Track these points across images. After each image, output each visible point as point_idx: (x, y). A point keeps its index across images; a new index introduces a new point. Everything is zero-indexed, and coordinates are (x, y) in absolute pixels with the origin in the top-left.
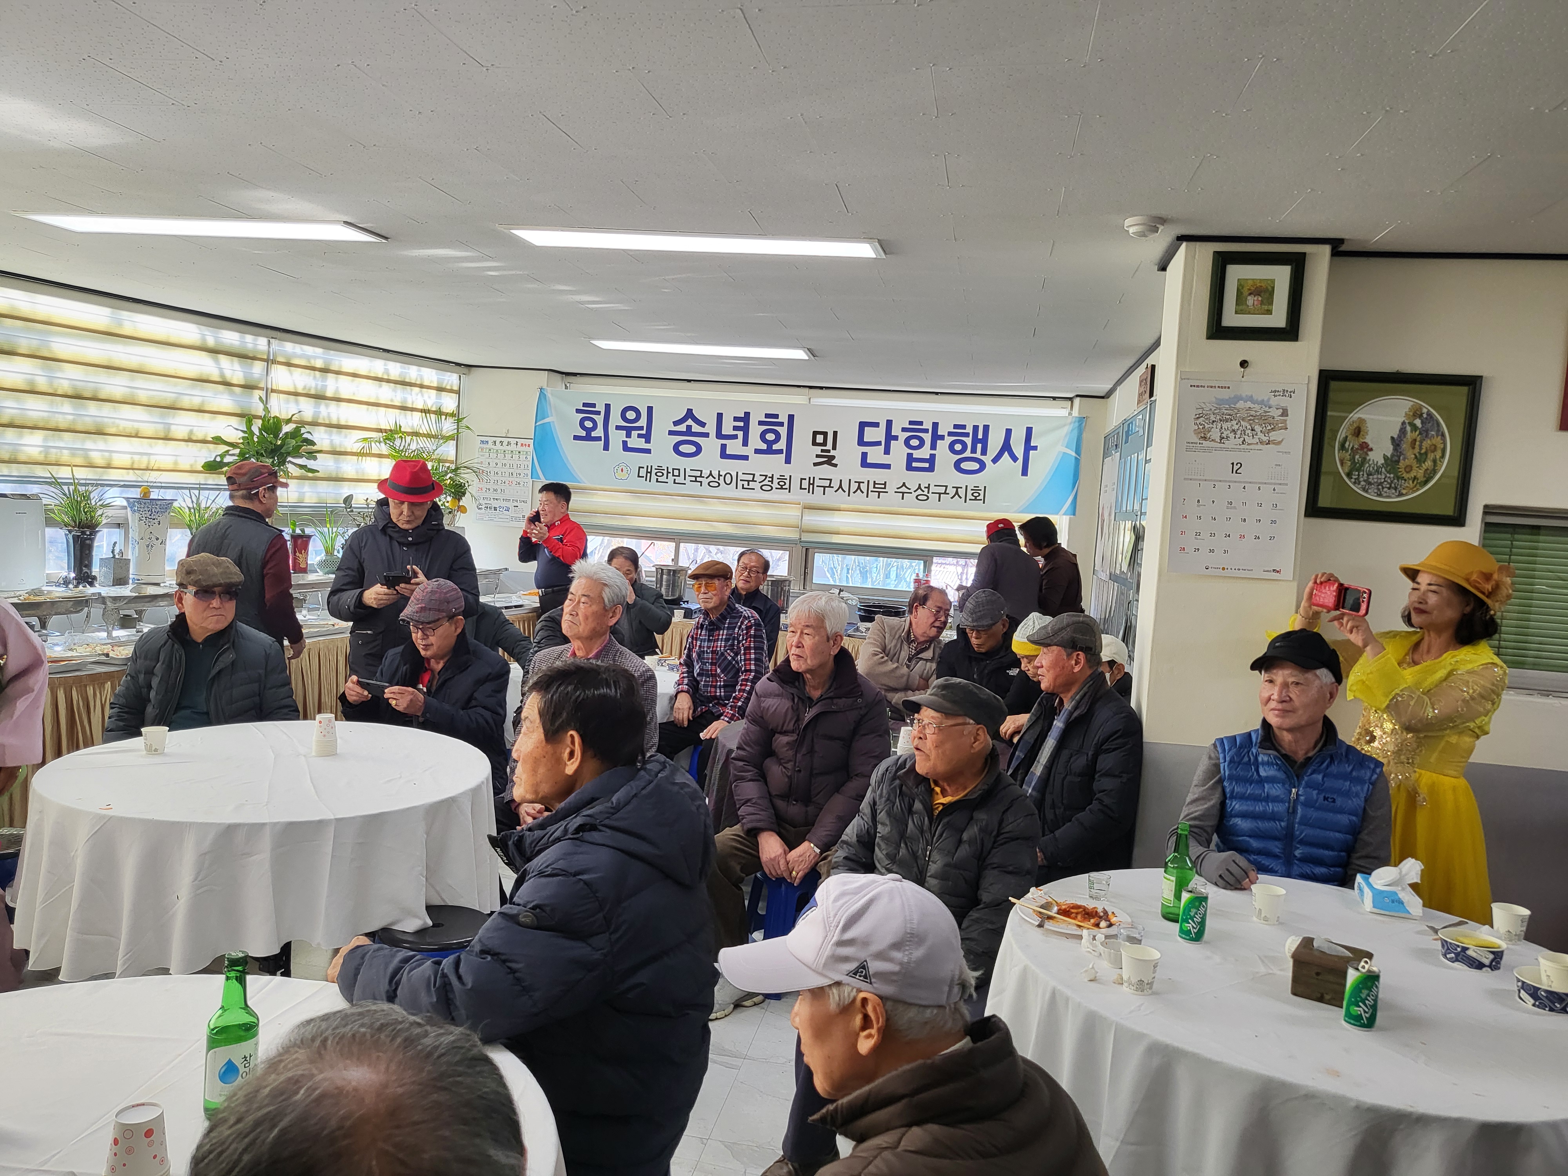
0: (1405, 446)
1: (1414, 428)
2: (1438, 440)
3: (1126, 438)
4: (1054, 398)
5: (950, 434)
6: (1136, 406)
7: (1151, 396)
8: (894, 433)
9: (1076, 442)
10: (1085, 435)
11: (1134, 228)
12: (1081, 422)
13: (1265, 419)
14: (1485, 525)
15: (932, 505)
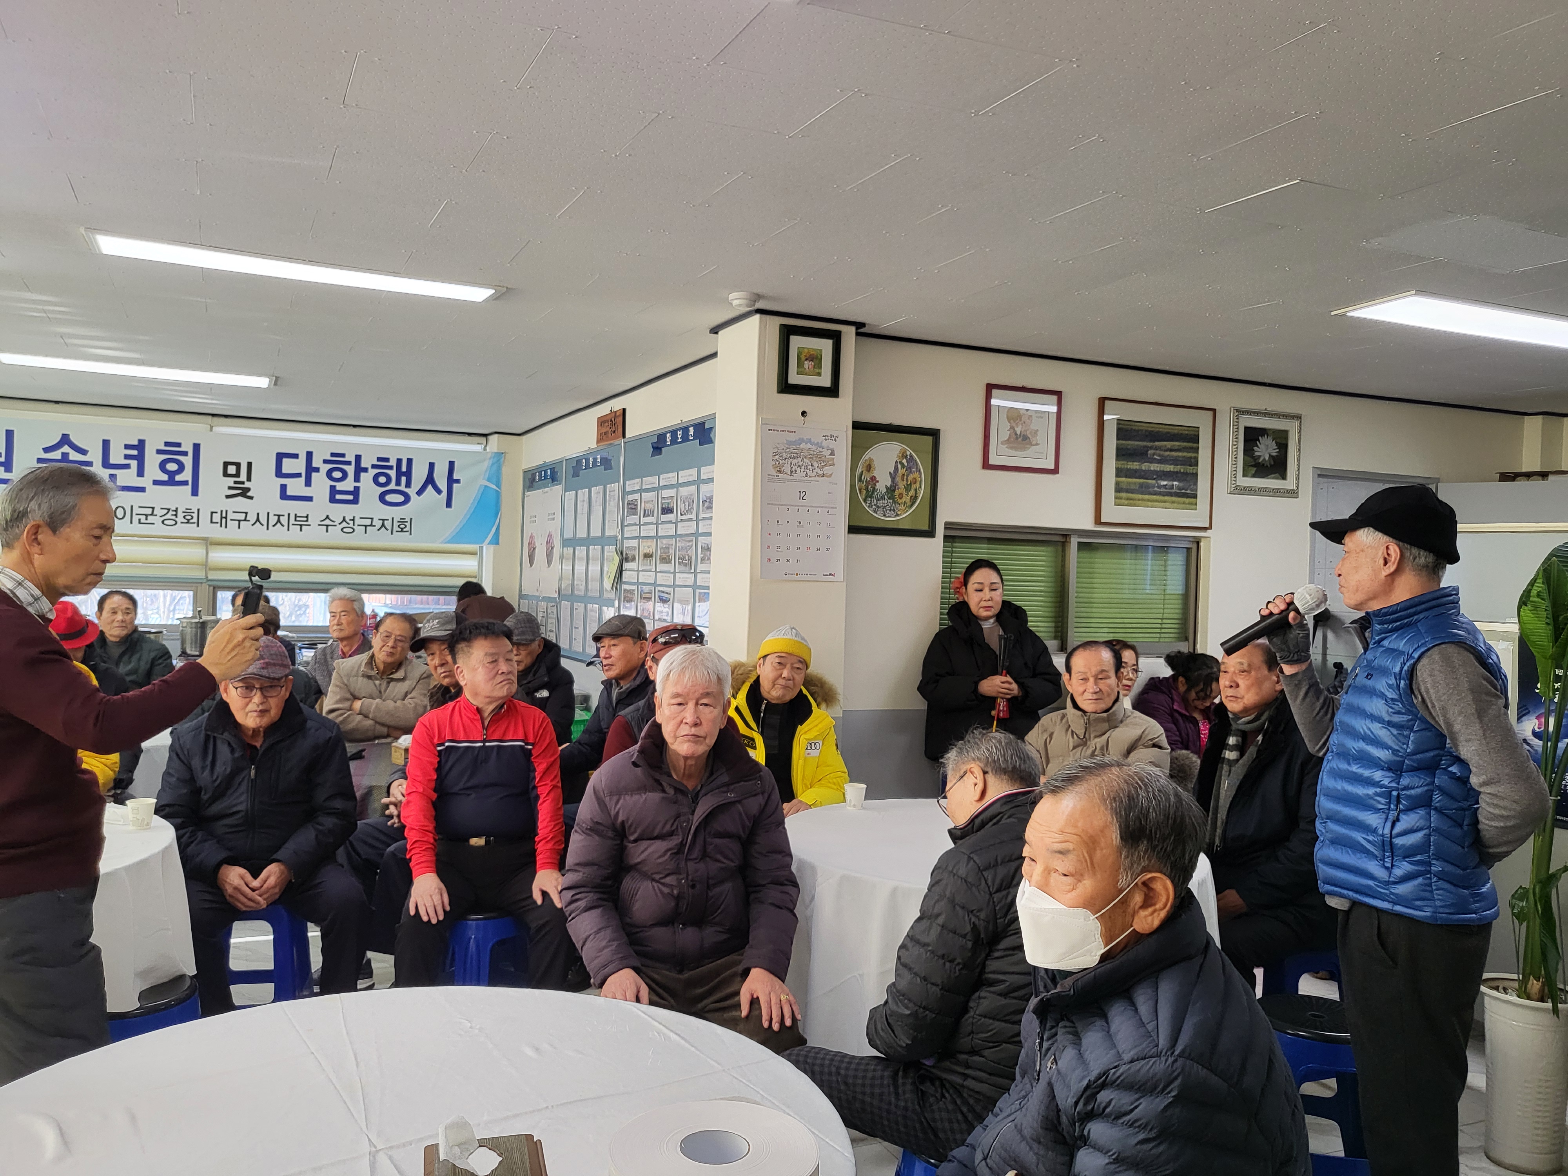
0: (898, 479)
1: (903, 465)
2: (917, 475)
3: (576, 474)
4: (470, 434)
5: (374, 466)
6: (594, 445)
7: (624, 436)
8: (314, 465)
9: (496, 476)
10: (504, 469)
11: (738, 301)
12: (499, 457)
13: (820, 457)
14: (946, 537)
15: (358, 538)
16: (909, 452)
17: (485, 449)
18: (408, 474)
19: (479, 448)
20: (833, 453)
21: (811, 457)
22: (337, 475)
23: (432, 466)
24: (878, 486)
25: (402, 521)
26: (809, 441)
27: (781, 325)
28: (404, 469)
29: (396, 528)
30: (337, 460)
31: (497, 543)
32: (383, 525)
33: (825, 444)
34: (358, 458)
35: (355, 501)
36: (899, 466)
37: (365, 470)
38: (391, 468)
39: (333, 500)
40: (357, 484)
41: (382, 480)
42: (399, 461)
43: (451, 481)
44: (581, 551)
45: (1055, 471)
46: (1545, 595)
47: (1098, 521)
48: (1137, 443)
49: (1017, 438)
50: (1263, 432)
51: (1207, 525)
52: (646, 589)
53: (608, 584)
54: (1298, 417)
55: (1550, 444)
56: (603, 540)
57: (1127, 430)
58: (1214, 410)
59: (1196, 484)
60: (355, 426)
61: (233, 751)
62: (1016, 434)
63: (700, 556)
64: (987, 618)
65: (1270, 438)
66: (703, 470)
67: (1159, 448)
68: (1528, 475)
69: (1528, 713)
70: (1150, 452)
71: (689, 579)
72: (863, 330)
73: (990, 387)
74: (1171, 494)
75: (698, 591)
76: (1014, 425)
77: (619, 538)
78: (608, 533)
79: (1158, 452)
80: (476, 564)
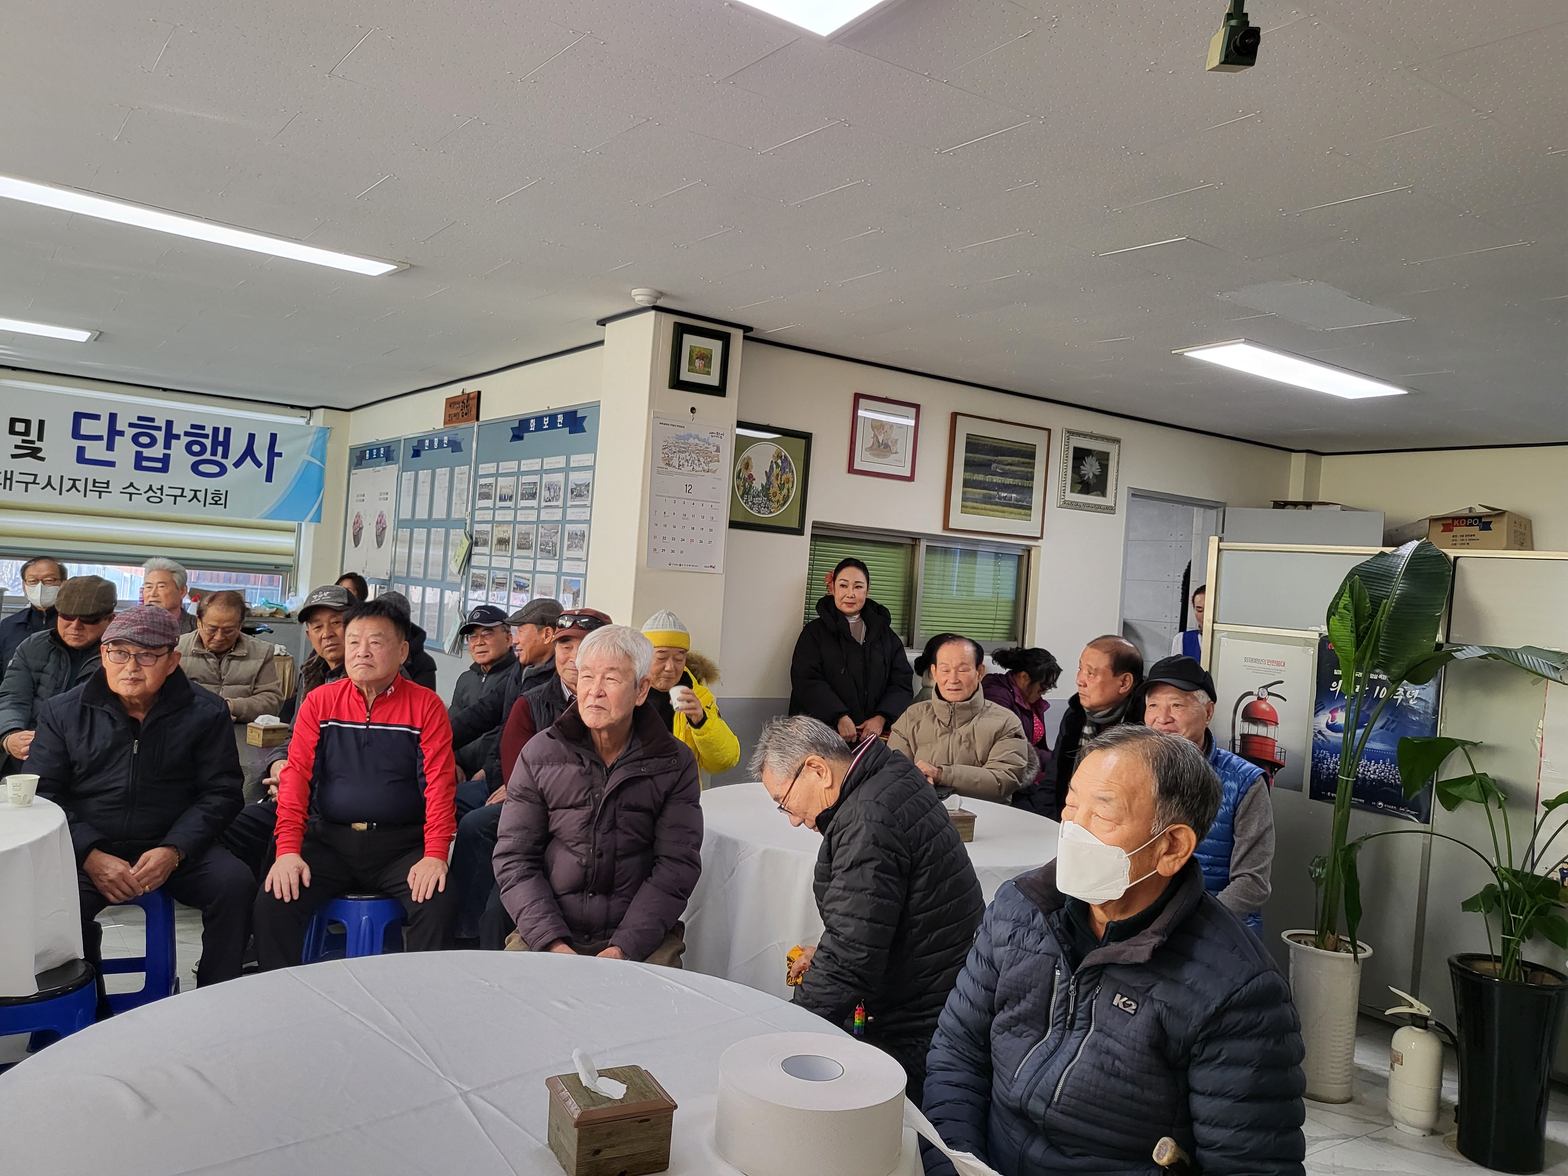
0: (773, 478)
1: (778, 465)
2: (790, 475)
3: (417, 453)
4: (292, 407)
5: (187, 434)
6: (441, 425)
7: (478, 419)
8: (119, 428)
9: (320, 451)
10: (329, 445)
11: (640, 296)
12: (325, 433)
13: (705, 453)
14: (812, 535)
15: (166, 509)
16: (784, 452)
17: (308, 423)
18: (226, 444)
19: (302, 422)
20: (718, 450)
21: (698, 452)
22: (145, 440)
23: (252, 437)
24: (755, 484)
25: (217, 493)
26: (697, 437)
27: (675, 322)
28: (221, 438)
29: (209, 500)
30: (144, 424)
31: (319, 522)
32: (195, 496)
33: (711, 440)
34: (169, 424)
35: (165, 469)
36: (775, 466)
37: (177, 437)
38: (206, 436)
39: (138, 466)
40: (167, 452)
41: (196, 448)
42: (216, 430)
43: (272, 454)
44: (420, 534)
45: (911, 478)
46: (1350, 607)
47: (946, 527)
48: (982, 456)
49: (879, 446)
50: (1088, 452)
51: (1039, 535)
52: (500, 574)
53: (454, 567)
54: (1117, 441)
55: (1311, 478)
56: (448, 523)
57: (975, 444)
58: (1049, 430)
59: (1031, 497)
60: (165, 390)
61: (114, 723)
62: (878, 442)
63: (566, 543)
64: (852, 614)
65: (1094, 458)
66: (573, 458)
67: (999, 462)
68: (1295, 504)
69: (1324, 707)
70: (994, 465)
71: (553, 565)
72: (748, 334)
73: (858, 397)
74: (1009, 506)
75: (563, 578)
76: (877, 433)
77: (468, 522)
78: (455, 515)
79: (1000, 466)
80: (294, 541)
